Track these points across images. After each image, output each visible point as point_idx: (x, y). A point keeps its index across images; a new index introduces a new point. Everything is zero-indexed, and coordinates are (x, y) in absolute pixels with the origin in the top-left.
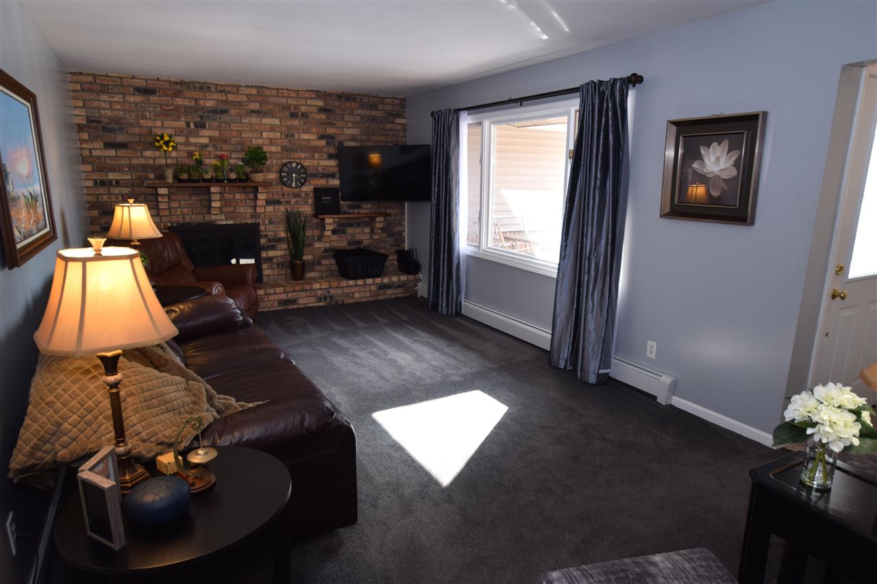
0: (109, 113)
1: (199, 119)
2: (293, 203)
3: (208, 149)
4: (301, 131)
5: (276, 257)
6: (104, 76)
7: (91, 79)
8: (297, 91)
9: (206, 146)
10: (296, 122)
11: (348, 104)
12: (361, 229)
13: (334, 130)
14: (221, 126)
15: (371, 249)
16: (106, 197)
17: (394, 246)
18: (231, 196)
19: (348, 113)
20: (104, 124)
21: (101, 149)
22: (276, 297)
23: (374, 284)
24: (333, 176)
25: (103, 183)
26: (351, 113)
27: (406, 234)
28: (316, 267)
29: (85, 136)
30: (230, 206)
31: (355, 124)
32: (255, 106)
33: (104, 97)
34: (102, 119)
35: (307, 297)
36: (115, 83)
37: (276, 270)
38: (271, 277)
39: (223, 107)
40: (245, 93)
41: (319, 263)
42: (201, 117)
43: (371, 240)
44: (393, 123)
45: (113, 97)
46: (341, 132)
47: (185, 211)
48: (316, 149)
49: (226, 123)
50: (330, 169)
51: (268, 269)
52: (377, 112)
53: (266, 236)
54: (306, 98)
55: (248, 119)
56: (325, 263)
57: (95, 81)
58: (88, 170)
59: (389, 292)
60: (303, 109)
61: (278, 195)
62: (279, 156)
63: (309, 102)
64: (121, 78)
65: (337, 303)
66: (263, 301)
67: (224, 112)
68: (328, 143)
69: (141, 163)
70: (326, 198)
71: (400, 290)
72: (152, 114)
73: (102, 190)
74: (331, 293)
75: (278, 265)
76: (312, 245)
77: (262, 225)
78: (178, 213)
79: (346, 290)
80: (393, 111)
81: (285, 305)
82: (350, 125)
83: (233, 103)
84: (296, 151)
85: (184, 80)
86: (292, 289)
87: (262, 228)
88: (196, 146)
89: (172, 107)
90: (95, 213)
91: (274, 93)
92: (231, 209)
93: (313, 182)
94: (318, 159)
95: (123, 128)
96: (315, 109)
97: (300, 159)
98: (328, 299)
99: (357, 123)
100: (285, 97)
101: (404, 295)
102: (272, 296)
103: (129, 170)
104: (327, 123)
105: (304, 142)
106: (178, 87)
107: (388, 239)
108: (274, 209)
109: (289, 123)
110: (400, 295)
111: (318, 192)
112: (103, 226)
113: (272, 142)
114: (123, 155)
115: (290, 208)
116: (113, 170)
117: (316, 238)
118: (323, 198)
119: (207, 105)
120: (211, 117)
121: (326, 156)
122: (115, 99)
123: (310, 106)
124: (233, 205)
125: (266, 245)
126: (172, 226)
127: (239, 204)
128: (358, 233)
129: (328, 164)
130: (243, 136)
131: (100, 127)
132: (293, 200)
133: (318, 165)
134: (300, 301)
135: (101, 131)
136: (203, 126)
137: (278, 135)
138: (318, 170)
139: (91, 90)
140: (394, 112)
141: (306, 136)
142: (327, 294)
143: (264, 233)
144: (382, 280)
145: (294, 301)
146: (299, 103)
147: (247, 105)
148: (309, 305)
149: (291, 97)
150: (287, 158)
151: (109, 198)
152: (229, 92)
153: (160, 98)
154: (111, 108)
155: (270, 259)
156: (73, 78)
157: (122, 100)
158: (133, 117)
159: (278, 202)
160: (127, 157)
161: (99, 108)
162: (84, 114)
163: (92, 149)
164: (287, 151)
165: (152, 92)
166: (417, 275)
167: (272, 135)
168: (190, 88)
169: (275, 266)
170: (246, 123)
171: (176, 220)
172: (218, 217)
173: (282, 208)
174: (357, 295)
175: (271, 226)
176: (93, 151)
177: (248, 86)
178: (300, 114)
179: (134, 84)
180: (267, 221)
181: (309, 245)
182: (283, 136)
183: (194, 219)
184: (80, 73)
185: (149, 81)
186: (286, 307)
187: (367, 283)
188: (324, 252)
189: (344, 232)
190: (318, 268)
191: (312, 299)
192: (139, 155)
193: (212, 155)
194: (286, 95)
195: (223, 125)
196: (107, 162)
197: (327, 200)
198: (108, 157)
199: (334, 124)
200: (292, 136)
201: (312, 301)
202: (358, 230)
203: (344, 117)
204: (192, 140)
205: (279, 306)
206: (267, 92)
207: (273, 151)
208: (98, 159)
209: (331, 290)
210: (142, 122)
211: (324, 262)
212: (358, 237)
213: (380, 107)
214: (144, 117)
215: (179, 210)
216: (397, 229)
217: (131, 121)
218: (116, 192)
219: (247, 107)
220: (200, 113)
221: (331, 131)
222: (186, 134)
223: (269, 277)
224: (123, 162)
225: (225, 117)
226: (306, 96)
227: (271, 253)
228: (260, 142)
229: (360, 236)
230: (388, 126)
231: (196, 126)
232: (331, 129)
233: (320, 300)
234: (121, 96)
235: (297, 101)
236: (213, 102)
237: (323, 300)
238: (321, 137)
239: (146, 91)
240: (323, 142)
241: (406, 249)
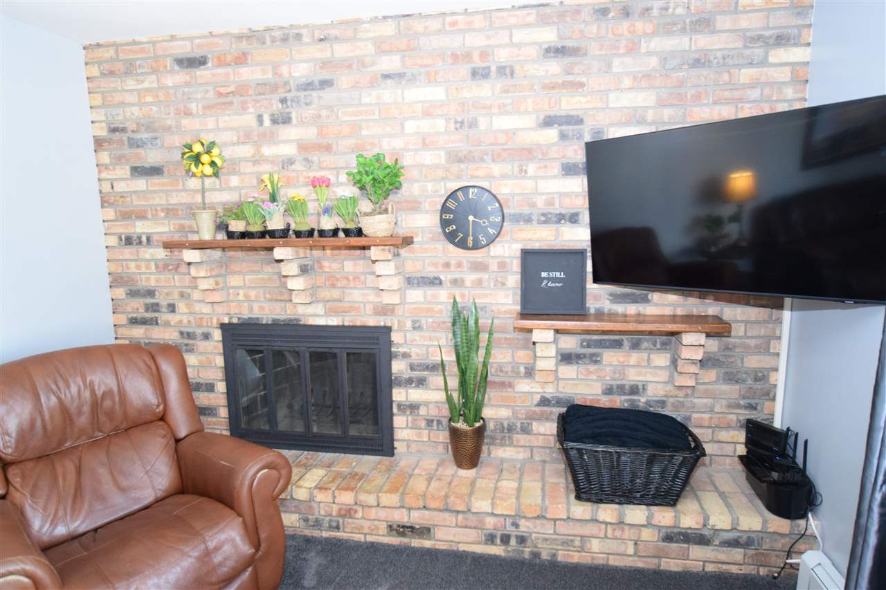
0: (136, 111)
1: (280, 105)
2: (468, 284)
3: (294, 166)
4: (495, 110)
5: (426, 404)
6: (128, 44)
7: (111, 53)
8: (488, 13)
9: (291, 161)
10: (485, 90)
11: (624, 26)
12: (645, 355)
13: (583, 100)
14: (319, 116)
15: (667, 411)
16: (132, 265)
17: (739, 406)
18: (336, 266)
19: (622, 51)
20: (129, 134)
21: (127, 179)
22: (382, 514)
23: (649, 525)
24: (573, 219)
25: (129, 241)
26: (632, 49)
27: (779, 379)
28: (516, 437)
29: (105, 157)
30: (333, 286)
31: (643, 80)
32: (390, 63)
33: (131, 84)
34: (127, 124)
35: (457, 526)
36: (144, 56)
37: (426, 432)
38: (413, 446)
39: (326, 75)
40: (371, 35)
41: (526, 430)
42: (283, 101)
43: (669, 387)
44: (764, 62)
45: (143, 82)
46: (600, 105)
47: (253, 294)
48: (528, 153)
49: (330, 108)
50: (567, 202)
51: (407, 427)
52: (715, 37)
53: (406, 355)
54: (510, 28)
55: (374, 93)
56: (542, 430)
57: (118, 58)
58: (109, 218)
59: (697, 552)
60: (503, 56)
61: (435, 265)
62: (440, 173)
63: (519, 36)
64: (154, 43)
65: (536, 555)
66: (351, 517)
67: (325, 84)
68: (563, 136)
69: (183, 201)
70: (552, 277)
71: (737, 554)
72: (200, 105)
73: (128, 252)
74: (522, 529)
75: (430, 423)
76: (510, 385)
77: (399, 330)
78: (241, 297)
79: (563, 529)
80: (764, 29)
81: (403, 534)
82: (627, 82)
83: (347, 65)
84: (482, 160)
85: (255, 28)
86: (421, 504)
87: (395, 337)
88: (273, 162)
89: (231, 89)
90: (120, 293)
91: (435, 25)
92: (335, 294)
93: (522, 235)
94: (535, 178)
95: (156, 139)
96: (533, 52)
97: (490, 177)
98: (513, 542)
99: (647, 76)
100: (460, 30)
101: (746, 570)
102: (374, 510)
103: (167, 216)
104: (564, 85)
105: (502, 139)
106: (244, 45)
107: (725, 387)
108: (425, 296)
109: (466, 94)
110: (734, 569)
111: (532, 259)
112: (130, 316)
113: (426, 143)
114: (157, 188)
115: (463, 296)
116: (142, 216)
117: (522, 370)
118: (544, 274)
119: (296, 74)
120: (303, 101)
121: (556, 169)
122: (146, 85)
123: (519, 46)
124: (339, 285)
125: (406, 376)
126: (230, 324)
127: (352, 284)
128: (633, 366)
129: (562, 190)
130: (364, 133)
131: (125, 139)
132: (470, 278)
133: (536, 192)
134: (440, 534)
135: (126, 146)
136: (287, 120)
137: (440, 124)
138: (533, 205)
139: (112, 73)
140: (767, 33)
141: (503, 123)
142: (510, 529)
143: (401, 350)
144: (677, 518)
145: (425, 531)
146: (492, 42)
147: (373, 64)
148: (462, 548)
149: (474, 30)
150: (459, 178)
151: (138, 267)
152: (336, 38)
153: (214, 71)
154: (140, 104)
155: (413, 407)
156: (89, 56)
157: (155, 85)
158: (172, 115)
159: (435, 282)
160: (162, 191)
161: (122, 104)
162: (103, 118)
163: (115, 179)
164: (460, 161)
165: (200, 62)
166: (802, 522)
167: (425, 125)
168: (264, 43)
169: (423, 424)
170: (371, 105)
171: (237, 311)
172: (310, 310)
173: (443, 295)
174: (595, 545)
175: (416, 335)
176: (115, 184)
177: (376, 17)
178: (493, 69)
179: (172, 52)
180: (409, 324)
181: (502, 385)
182: (452, 126)
183: (267, 311)
184: (98, 45)
185: (197, 41)
186: (405, 540)
187: (628, 520)
188: (538, 405)
189: (594, 359)
190: (522, 439)
191: (472, 535)
192: (181, 187)
193: (301, 179)
194: (461, 26)
195: (324, 113)
196: (135, 203)
197: (554, 280)
198: (135, 192)
199: (582, 85)
200: (473, 124)
201: (470, 540)
202: (635, 357)
203: (609, 65)
204: (267, 151)
205: (389, 535)
206: (419, 26)
207: (428, 162)
208: (122, 197)
209: (522, 522)
210: (185, 122)
211: (536, 427)
212: (633, 377)
213: (723, 22)
214: (188, 114)
215: (241, 292)
216: (753, 362)
217: (169, 122)
218: (148, 256)
219: (374, 68)
220: (281, 93)
221: (569, 104)
222: (256, 139)
223: (408, 447)
224: (157, 201)
225: (328, 95)
226: (513, 21)
227: (415, 395)
228: (398, 143)
229: (639, 374)
230: (745, 75)
231: (274, 121)
232: (575, 100)
233: (491, 539)
234: (154, 77)
235: (489, 37)
236: (305, 65)
237: (498, 541)
238: (548, 122)
239: (193, 63)
240: (552, 134)
241: (777, 424)
